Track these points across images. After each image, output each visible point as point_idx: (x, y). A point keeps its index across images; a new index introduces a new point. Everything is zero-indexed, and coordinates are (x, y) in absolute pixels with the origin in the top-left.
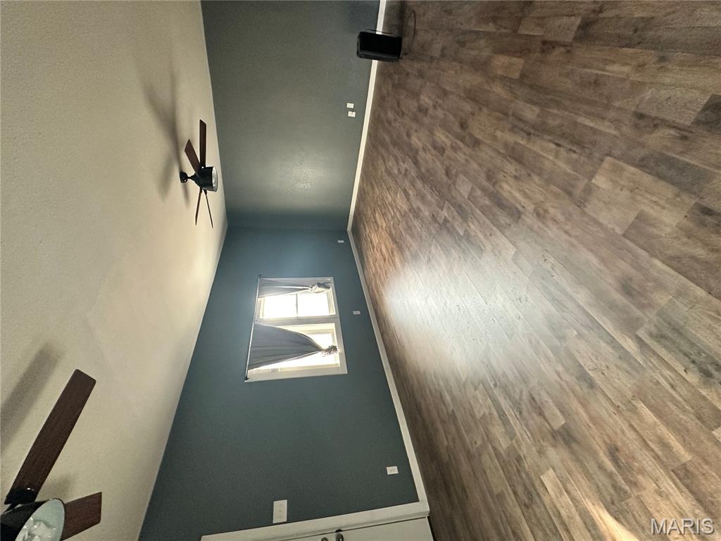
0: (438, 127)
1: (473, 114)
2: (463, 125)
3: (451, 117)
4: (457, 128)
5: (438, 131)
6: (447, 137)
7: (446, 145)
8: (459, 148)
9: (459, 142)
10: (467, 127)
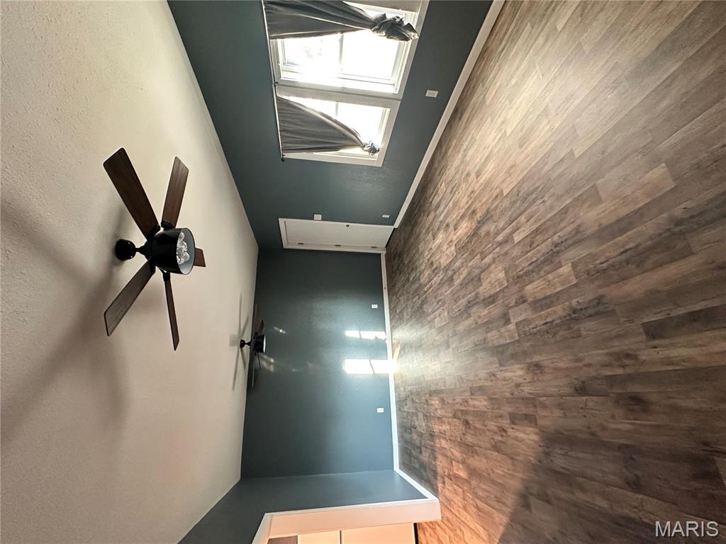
0: (486, 410)
1: (464, 434)
2: (467, 423)
3: (478, 425)
4: (470, 418)
5: (484, 406)
6: (474, 406)
7: (472, 399)
8: (461, 404)
9: (464, 408)
10: (463, 423)
